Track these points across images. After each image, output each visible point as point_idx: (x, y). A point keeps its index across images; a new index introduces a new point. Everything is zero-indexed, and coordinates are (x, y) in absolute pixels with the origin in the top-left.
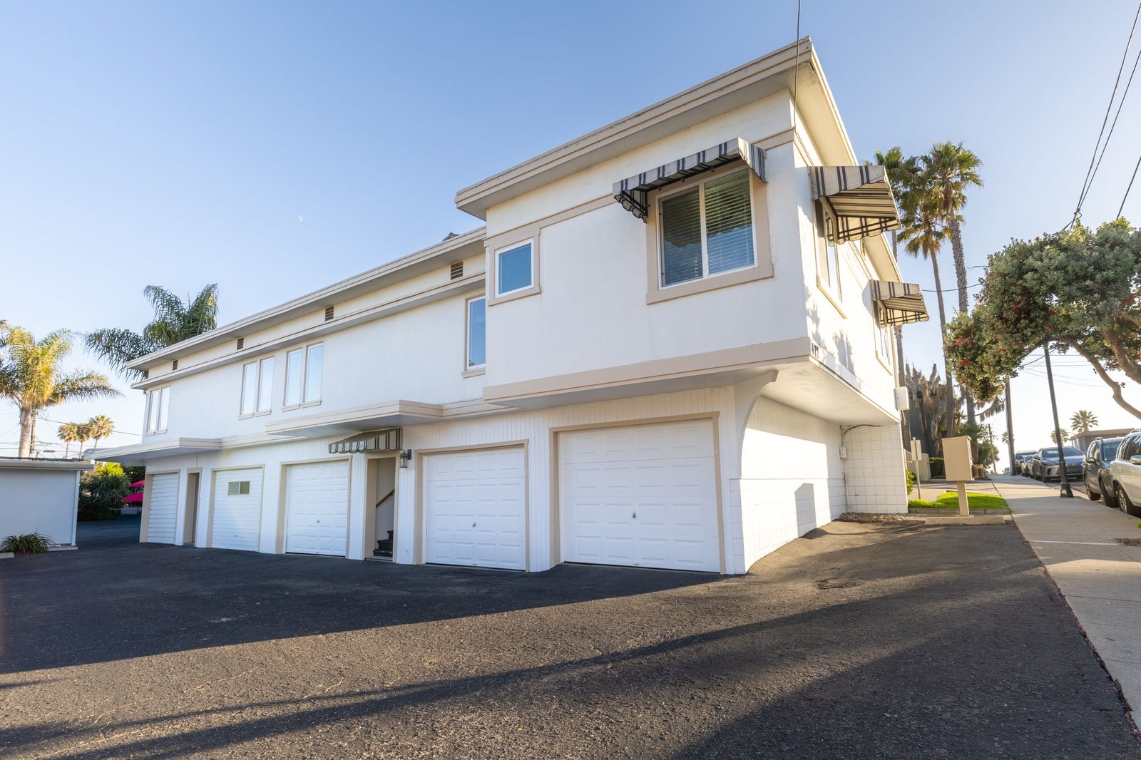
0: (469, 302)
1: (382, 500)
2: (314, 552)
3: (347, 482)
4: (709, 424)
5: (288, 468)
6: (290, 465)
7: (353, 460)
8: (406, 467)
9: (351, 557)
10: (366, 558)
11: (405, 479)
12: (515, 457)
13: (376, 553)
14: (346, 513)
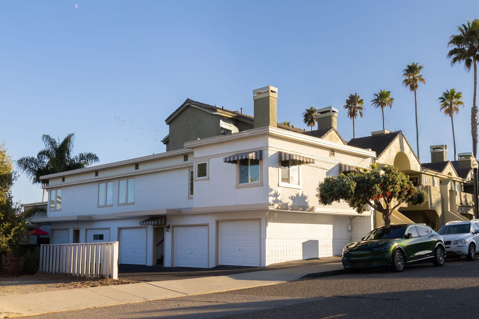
0: (190, 171)
1: (159, 243)
2: (132, 263)
3: (146, 236)
4: (258, 222)
5: (120, 229)
6: (121, 228)
7: (148, 227)
8: (168, 231)
9: (148, 265)
10: (153, 265)
11: (168, 236)
12: (205, 229)
13: (157, 263)
14: (146, 248)
